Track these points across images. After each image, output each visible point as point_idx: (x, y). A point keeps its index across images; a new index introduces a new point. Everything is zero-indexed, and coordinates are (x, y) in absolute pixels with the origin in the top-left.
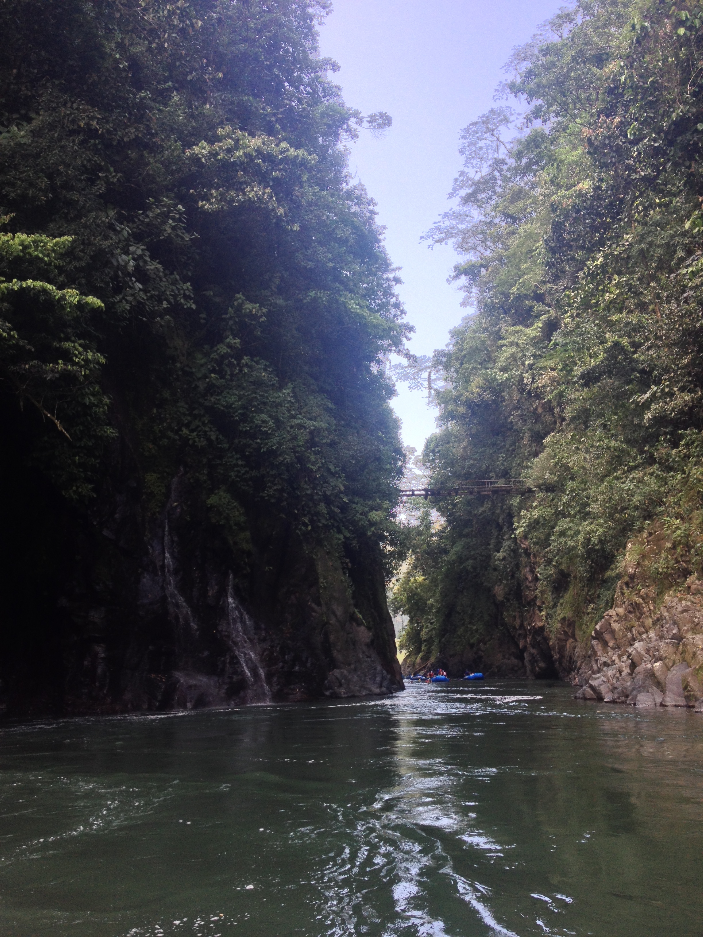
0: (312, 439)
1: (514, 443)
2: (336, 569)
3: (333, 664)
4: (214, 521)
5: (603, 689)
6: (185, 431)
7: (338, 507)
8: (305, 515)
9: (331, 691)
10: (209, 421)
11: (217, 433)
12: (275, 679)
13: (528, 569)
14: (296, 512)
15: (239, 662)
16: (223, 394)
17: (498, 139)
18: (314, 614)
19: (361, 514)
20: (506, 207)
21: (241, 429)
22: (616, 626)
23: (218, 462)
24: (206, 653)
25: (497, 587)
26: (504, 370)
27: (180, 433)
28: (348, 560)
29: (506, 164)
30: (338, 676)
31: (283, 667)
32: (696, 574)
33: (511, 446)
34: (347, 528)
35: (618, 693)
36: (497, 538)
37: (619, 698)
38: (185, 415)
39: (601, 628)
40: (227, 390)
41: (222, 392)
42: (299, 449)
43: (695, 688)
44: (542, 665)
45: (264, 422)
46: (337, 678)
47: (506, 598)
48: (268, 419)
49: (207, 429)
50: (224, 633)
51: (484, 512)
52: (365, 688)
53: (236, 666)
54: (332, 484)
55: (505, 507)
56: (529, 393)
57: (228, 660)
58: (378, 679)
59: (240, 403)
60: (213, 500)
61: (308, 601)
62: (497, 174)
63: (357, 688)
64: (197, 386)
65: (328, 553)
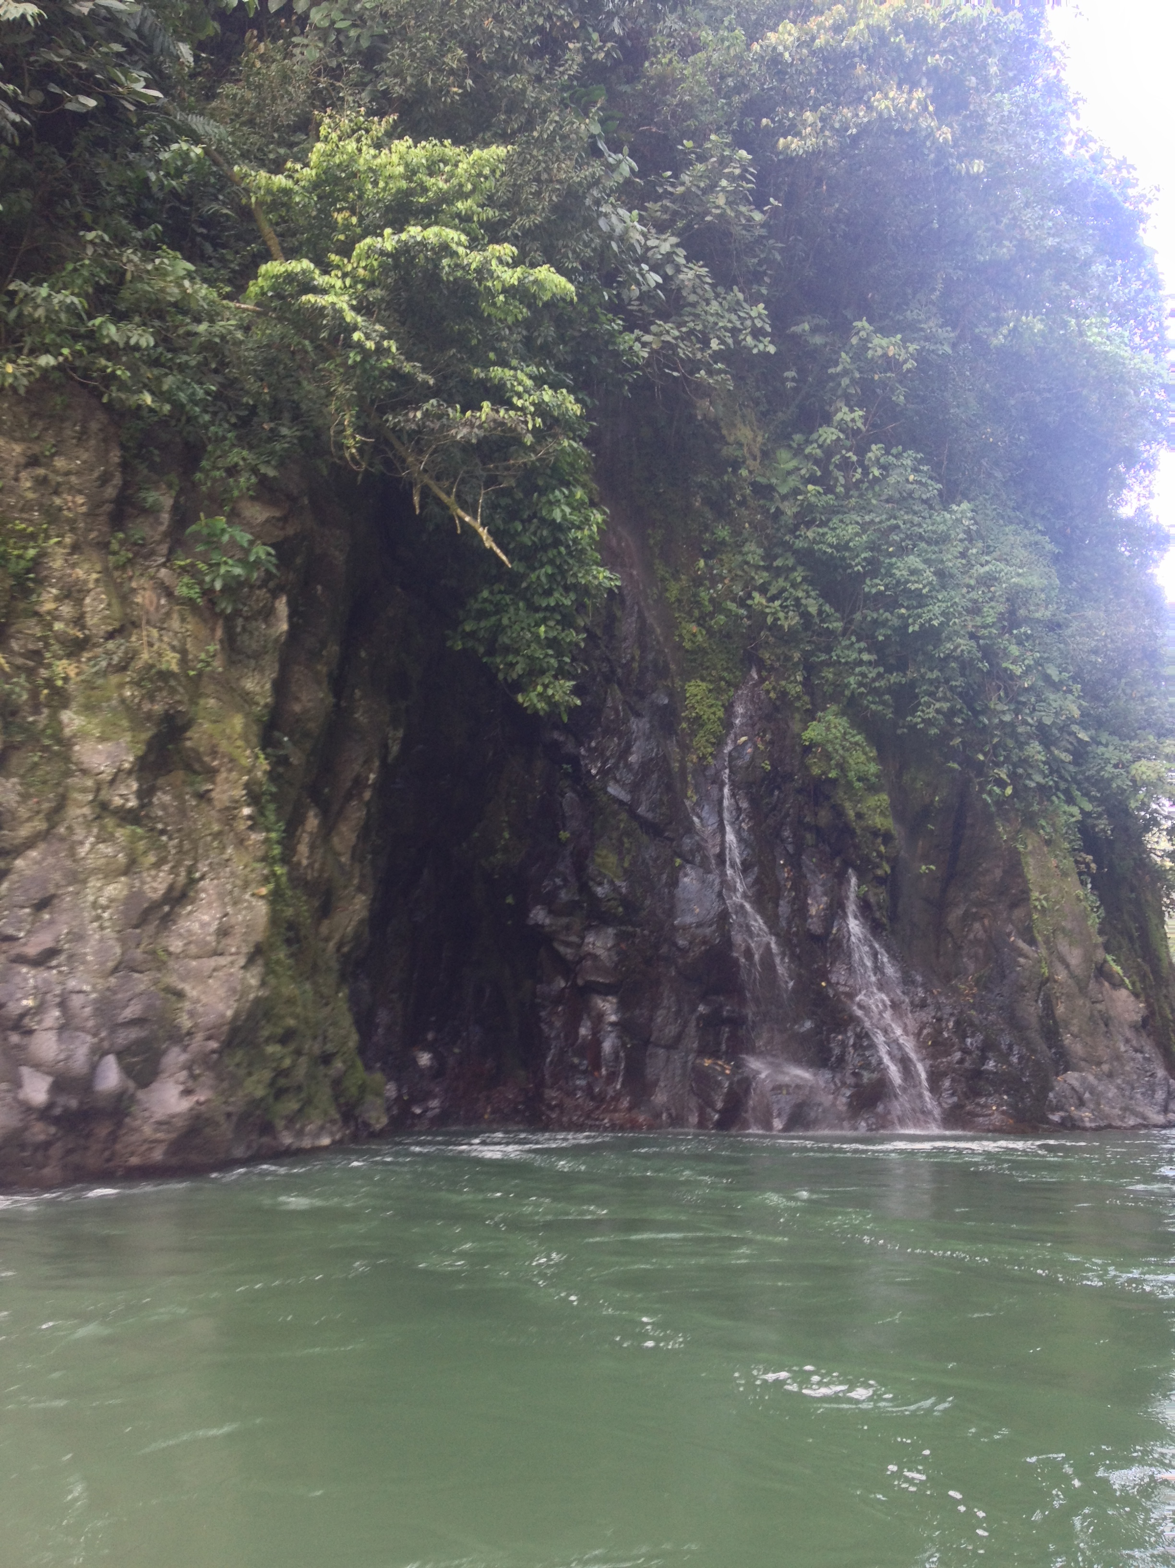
0: (1012, 612)
2: (1065, 874)
3: (1065, 1061)
4: (816, 771)
6: (758, 598)
7: (1067, 750)
8: (998, 765)
9: (1062, 1114)
10: (804, 579)
11: (821, 601)
12: (947, 1083)
14: (981, 757)
16: (831, 524)
18: (1022, 960)
19: (1116, 766)
21: (867, 589)
23: (823, 657)
24: (808, 1025)
27: (749, 602)
28: (1089, 858)
30: (1076, 1084)
31: (961, 1061)
34: (1086, 794)
38: (757, 568)
40: (840, 516)
41: (829, 520)
42: (985, 632)
45: (913, 572)
46: (1073, 1089)
48: (922, 566)
49: (800, 594)
50: (841, 989)
52: (1135, 1113)
53: (867, 1053)
54: (1055, 705)
57: (851, 1042)
58: (1160, 1095)
59: (864, 537)
60: (813, 732)
61: (1009, 935)
63: (1117, 1111)
64: (779, 512)
65: (1048, 843)
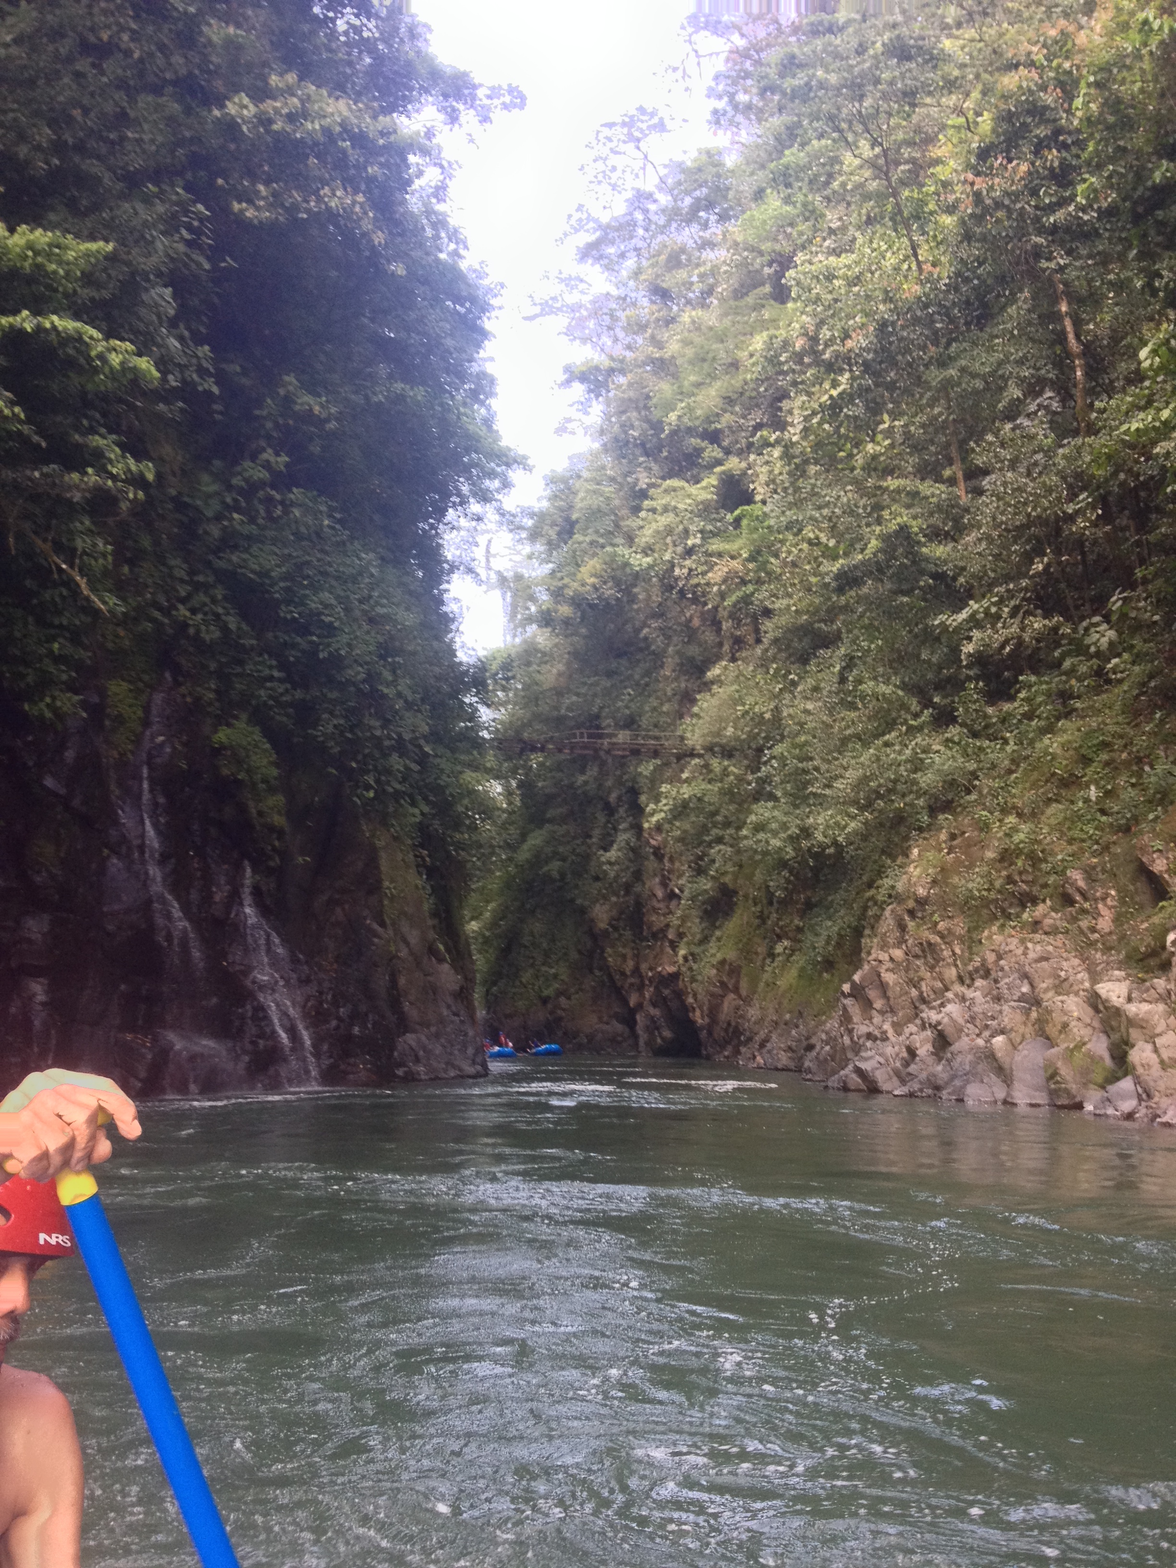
1: (647, 673)
2: (407, 866)
3: (403, 1025)
4: (225, 772)
5: (880, 1076)
6: (182, 610)
7: (416, 761)
8: (367, 772)
9: (404, 1069)
10: (225, 598)
11: (239, 618)
12: (326, 1047)
13: (657, 880)
14: (354, 765)
15: (266, 1018)
16: (252, 552)
17: (646, 157)
18: (376, 940)
19: (449, 776)
20: (657, 276)
21: (282, 615)
22: (889, 978)
23: (239, 670)
24: (215, 1000)
25: (598, 906)
26: (647, 550)
28: (425, 853)
29: (655, 201)
30: (413, 1044)
31: (337, 1028)
32: (1048, 902)
33: (643, 677)
34: (425, 799)
35: (921, 1083)
36: (605, 826)
37: (921, 1090)
38: (182, 581)
39: (863, 979)
40: (260, 545)
41: (251, 547)
42: (367, 658)
43: (1068, 1078)
44: (667, 1034)
45: (327, 606)
46: (411, 1048)
47: (612, 926)
48: (333, 602)
49: (220, 610)
51: (586, 783)
52: (454, 1067)
54: (410, 722)
55: (625, 777)
56: (682, 593)
57: (250, 1014)
58: (470, 1051)
59: (283, 569)
60: (222, 736)
61: (365, 918)
62: (639, 216)
63: (442, 1065)
64: (205, 533)
65: (397, 839)
